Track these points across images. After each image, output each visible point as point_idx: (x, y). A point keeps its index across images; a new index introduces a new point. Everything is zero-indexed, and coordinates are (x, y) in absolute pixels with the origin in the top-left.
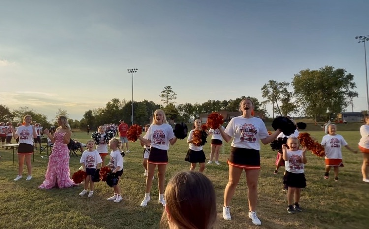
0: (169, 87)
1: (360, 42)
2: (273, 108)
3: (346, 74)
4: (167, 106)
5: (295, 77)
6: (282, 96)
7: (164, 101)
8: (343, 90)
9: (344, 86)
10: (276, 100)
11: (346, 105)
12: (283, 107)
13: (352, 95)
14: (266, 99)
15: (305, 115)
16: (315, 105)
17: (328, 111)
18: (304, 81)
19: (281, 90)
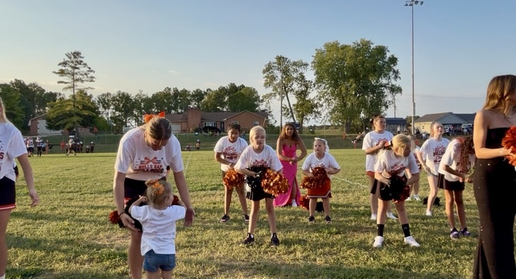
0: (76, 54)
1: (407, 5)
2: (282, 107)
3: (388, 55)
4: (74, 96)
5: (317, 54)
6: (296, 86)
7: (66, 85)
8: (384, 81)
9: (385, 75)
10: (287, 93)
11: (387, 107)
12: (297, 106)
13: (395, 90)
14: (270, 90)
15: (330, 121)
16: (345, 105)
17: (362, 115)
18: (330, 61)
19: (295, 75)
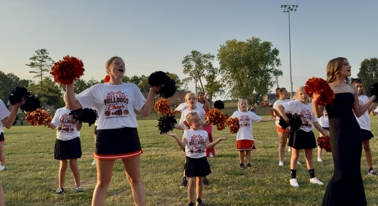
0: (43, 51)
1: (285, 12)
2: (196, 87)
3: (272, 48)
4: (41, 82)
5: (221, 49)
6: (206, 72)
7: (36, 74)
8: (269, 67)
9: (271, 63)
10: (200, 77)
11: (272, 86)
12: (207, 86)
13: (278, 73)
14: (188, 75)
15: (231, 96)
16: (242, 85)
17: (254, 92)
18: (230, 54)
19: (205, 64)
